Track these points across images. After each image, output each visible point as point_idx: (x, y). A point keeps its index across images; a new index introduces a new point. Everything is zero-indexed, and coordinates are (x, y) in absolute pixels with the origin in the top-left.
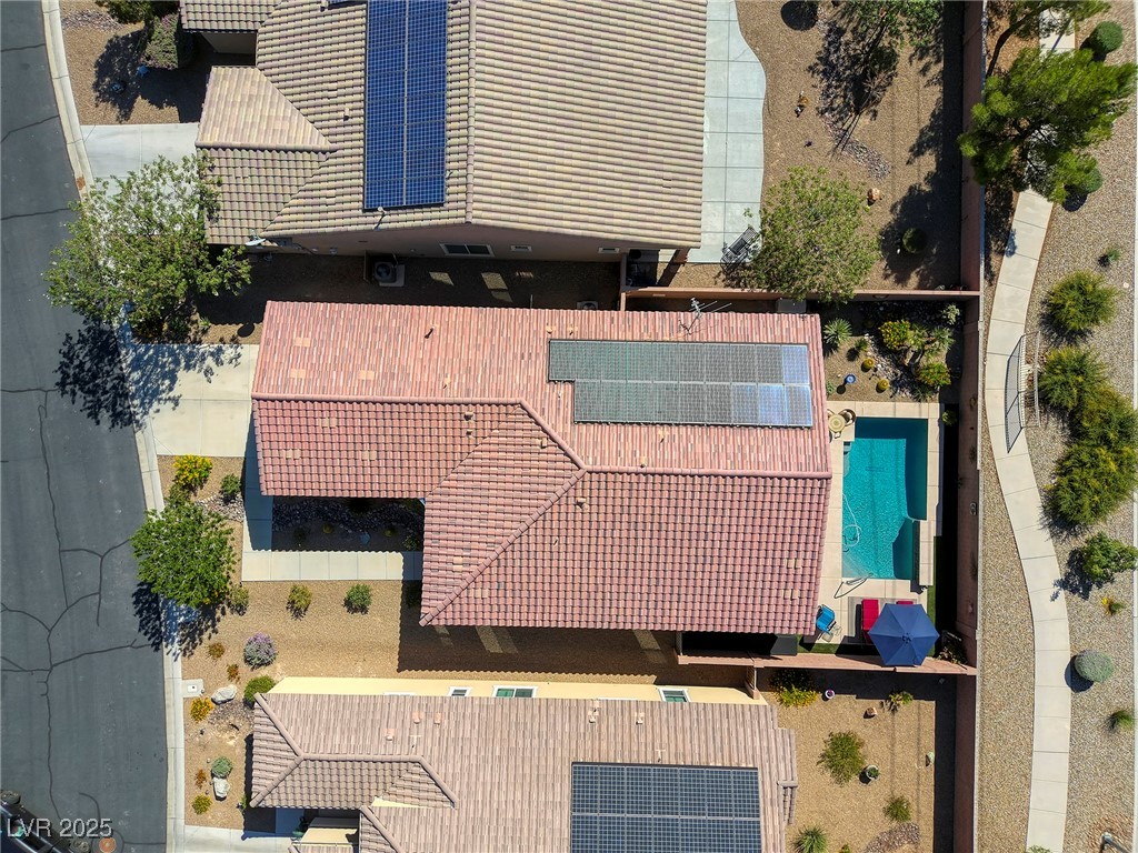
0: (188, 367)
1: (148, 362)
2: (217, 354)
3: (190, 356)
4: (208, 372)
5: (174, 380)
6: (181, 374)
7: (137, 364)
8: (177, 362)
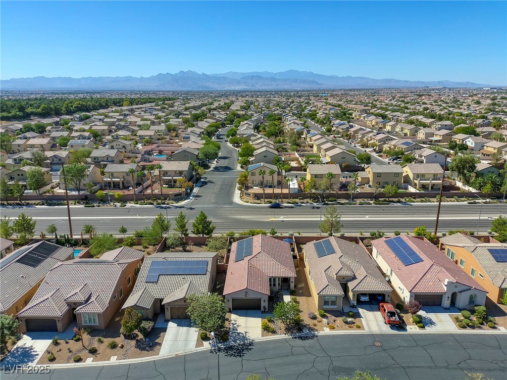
0: (237, 330)
1: (234, 339)
2: (233, 324)
3: (233, 330)
4: (238, 326)
5: (240, 333)
6: (238, 332)
7: (235, 341)
8: (235, 332)
